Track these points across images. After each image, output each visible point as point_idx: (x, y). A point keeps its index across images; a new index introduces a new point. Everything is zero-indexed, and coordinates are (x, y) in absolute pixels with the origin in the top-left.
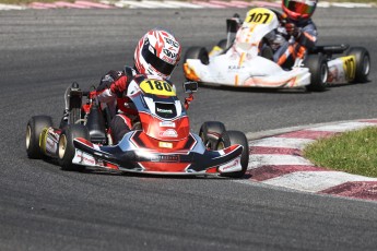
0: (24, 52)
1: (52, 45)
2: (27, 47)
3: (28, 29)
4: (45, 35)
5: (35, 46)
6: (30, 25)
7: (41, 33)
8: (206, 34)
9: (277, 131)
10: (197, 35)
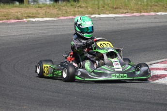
0: (58, 35)
1: (69, 32)
2: (59, 33)
3: (59, 27)
4: (66, 29)
5: (63, 33)
6: (60, 25)
7: (64, 28)
8: (126, 26)
9: (156, 61)
10: (122, 26)
